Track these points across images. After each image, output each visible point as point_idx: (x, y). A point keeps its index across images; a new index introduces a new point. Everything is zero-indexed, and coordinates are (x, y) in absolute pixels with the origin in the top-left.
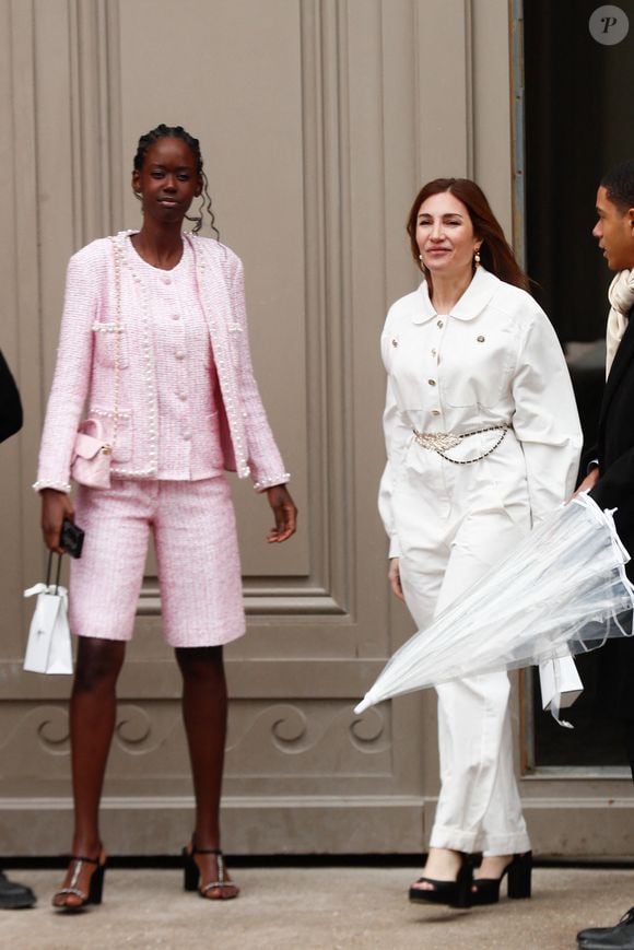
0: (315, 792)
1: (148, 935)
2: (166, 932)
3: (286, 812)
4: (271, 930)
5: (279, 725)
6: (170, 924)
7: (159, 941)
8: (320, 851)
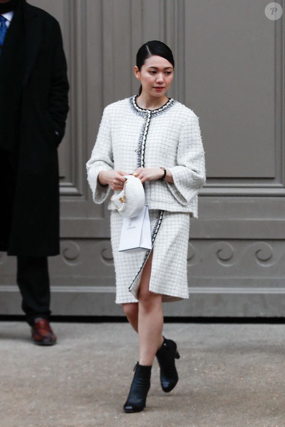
0: (277, 286)
1: (193, 355)
2: (203, 355)
3: (262, 296)
4: (255, 354)
5: (259, 252)
6: (205, 351)
7: (199, 358)
8: (279, 315)
